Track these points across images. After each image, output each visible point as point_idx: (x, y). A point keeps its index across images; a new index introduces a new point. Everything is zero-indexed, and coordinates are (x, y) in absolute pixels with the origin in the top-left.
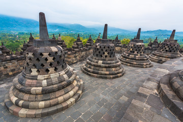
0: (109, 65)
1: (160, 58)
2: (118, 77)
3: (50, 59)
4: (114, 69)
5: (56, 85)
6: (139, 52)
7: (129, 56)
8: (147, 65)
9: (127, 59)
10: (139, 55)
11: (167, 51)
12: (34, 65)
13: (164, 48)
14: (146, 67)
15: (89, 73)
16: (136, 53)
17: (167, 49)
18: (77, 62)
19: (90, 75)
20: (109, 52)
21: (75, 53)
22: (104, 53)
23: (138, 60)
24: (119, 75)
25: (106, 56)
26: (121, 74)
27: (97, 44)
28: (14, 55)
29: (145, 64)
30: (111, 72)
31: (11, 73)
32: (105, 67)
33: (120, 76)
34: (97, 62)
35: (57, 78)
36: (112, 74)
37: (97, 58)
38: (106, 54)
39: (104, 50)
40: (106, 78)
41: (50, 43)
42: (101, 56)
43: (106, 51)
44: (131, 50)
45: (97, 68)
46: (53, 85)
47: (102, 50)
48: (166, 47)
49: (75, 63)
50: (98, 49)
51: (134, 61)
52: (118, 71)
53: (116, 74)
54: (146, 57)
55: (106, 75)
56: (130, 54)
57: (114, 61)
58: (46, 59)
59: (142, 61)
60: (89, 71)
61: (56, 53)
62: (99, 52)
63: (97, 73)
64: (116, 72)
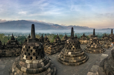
0: (76, 55)
1: (109, 45)
2: (83, 63)
3: (34, 51)
4: (79, 58)
5: (35, 69)
6: (96, 44)
7: (90, 46)
8: (101, 51)
9: (90, 49)
10: (96, 45)
11: (111, 41)
12: (25, 53)
13: (109, 40)
14: (102, 52)
15: (62, 62)
16: (94, 44)
17: (111, 40)
18: (56, 53)
19: (62, 63)
20: (75, 45)
21: (55, 46)
22: (72, 47)
23: (96, 48)
24: (83, 61)
25: (74, 49)
26: (85, 61)
27: (67, 41)
28: (20, 45)
29: (100, 50)
30: (78, 60)
31: (17, 55)
32: (74, 57)
33: (85, 62)
34: (68, 53)
35: (36, 64)
36: (79, 62)
37: (68, 50)
38: (73, 47)
39: (72, 44)
40: (74, 65)
41: (35, 41)
42: (70, 49)
43: (73, 45)
44: (91, 42)
45: (68, 58)
46: (33, 68)
47: (71, 44)
48: (110, 39)
49: (55, 53)
50: (68, 44)
51: (94, 49)
52: (82, 59)
53: (81, 61)
54: (100, 46)
55: (74, 63)
56: (91, 45)
57: (79, 52)
58: (32, 51)
59: (98, 49)
60: (62, 61)
61: (38, 47)
62: (69, 46)
63: (68, 62)
64: (81, 60)
